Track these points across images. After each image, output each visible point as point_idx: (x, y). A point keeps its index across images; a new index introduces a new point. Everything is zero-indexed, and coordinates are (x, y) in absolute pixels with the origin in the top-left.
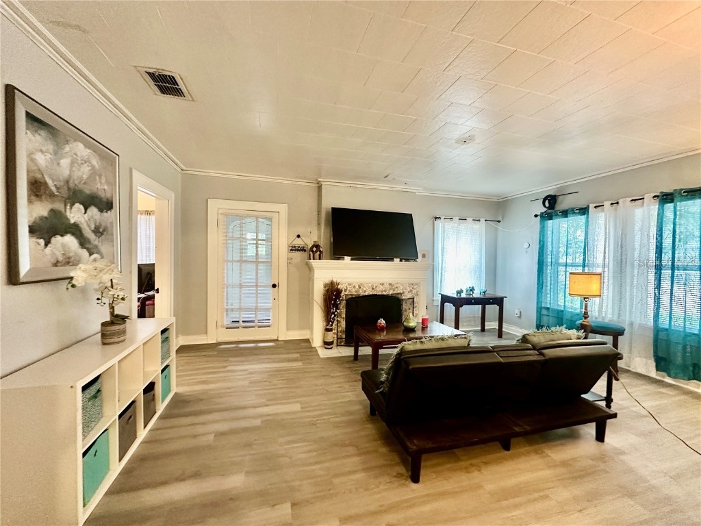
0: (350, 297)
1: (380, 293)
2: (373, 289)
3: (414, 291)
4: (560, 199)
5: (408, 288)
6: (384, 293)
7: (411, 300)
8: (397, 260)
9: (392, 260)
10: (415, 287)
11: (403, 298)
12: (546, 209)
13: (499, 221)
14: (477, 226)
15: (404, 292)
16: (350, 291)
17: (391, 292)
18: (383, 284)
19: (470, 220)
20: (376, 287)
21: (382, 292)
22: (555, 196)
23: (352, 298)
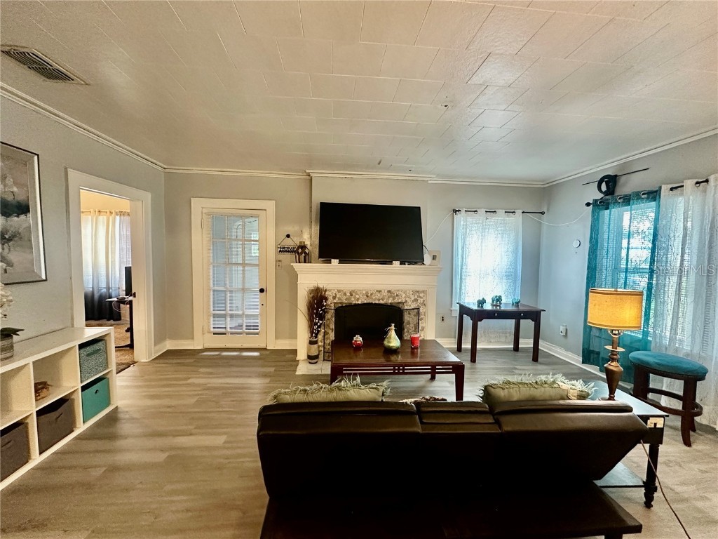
0: (340, 305)
1: (377, 302)
2: (367, 296)
3: (420, 300)
4: (622, 180)
5: (411, 296)
6: (381, 302)
7: (416, 311)
8: (396, 264)
9: (391, 263)
10: (421, 295)
11: (406, 308)
12: (602, 195)
13: (543, 213)
14: (511, 219)
15: (406, 301)
16: (339, 299)
17: (390, 301)
18: (380, 291)
19: (501, 212)
20: (372, 294)
21: (379, 300)
22: (616, 176)
23: (342, 307)
